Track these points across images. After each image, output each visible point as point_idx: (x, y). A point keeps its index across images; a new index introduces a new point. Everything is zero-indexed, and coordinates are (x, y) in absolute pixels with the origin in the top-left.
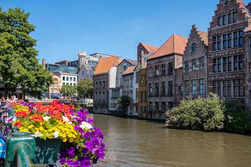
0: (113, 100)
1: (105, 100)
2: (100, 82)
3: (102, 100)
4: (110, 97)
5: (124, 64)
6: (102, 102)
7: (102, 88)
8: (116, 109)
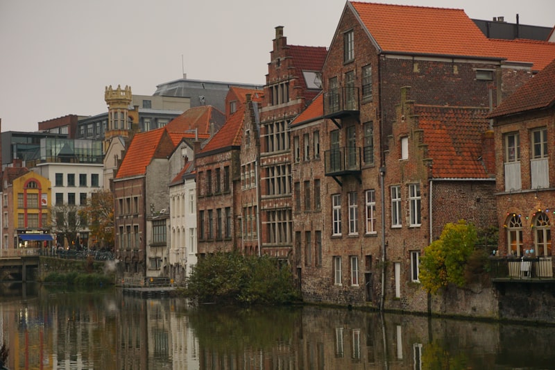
0: (155, 248)
1: (139, 250)
2: (128, 199)
3: (132, 250)
4: (148, 243)
5: (183, 150)
6: (132, 255)
7: (132, 217)
8: (159, 273)
